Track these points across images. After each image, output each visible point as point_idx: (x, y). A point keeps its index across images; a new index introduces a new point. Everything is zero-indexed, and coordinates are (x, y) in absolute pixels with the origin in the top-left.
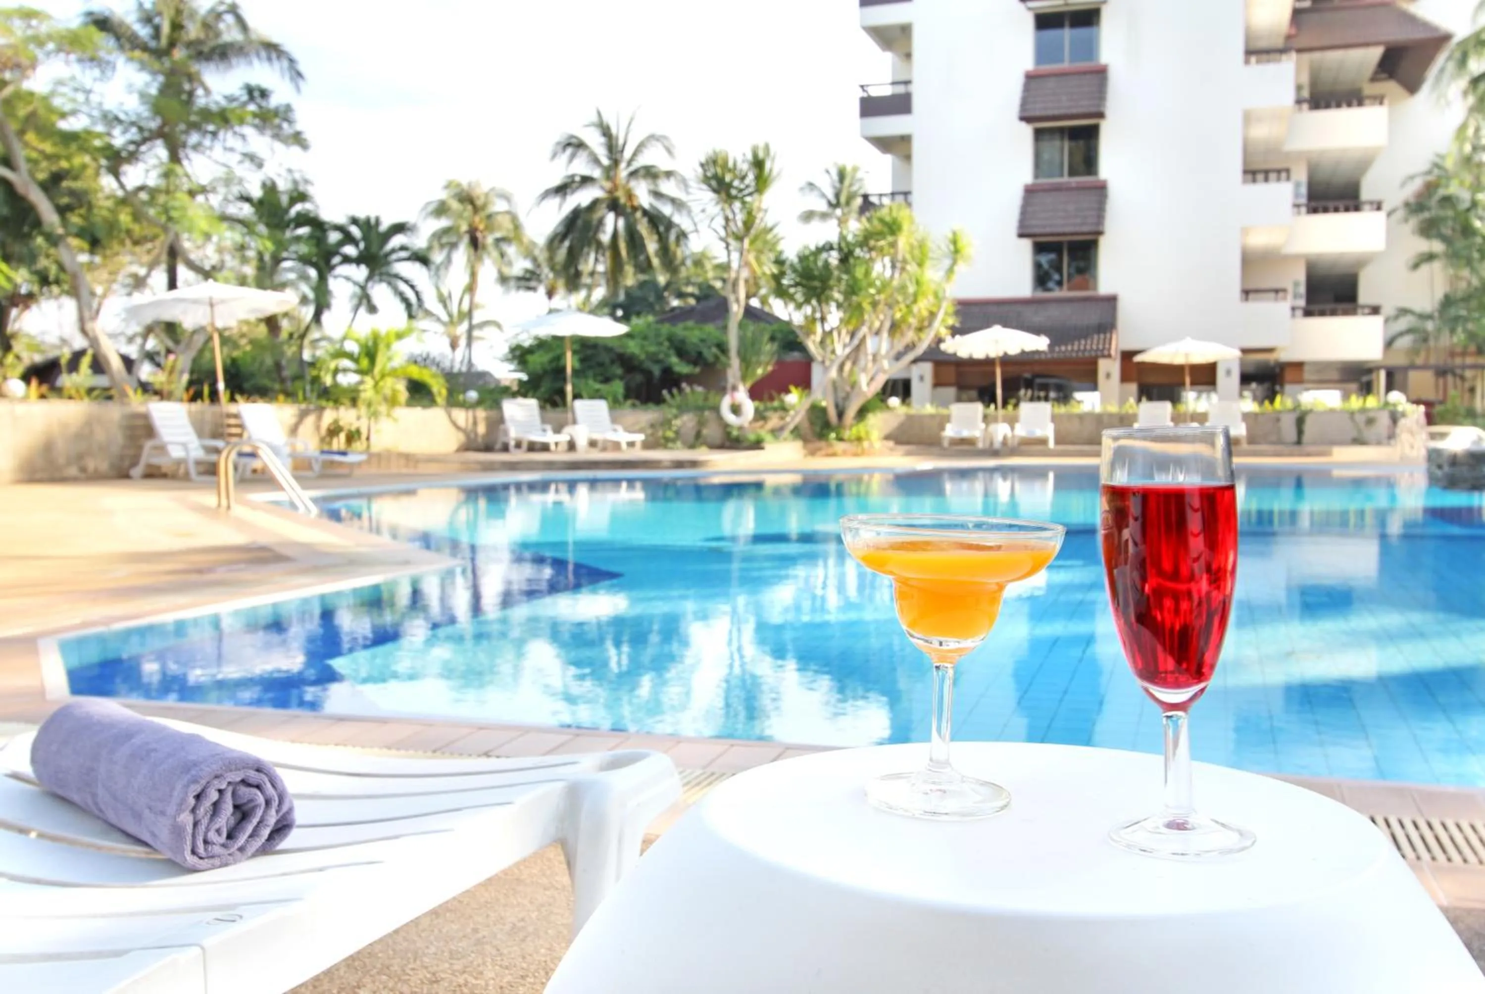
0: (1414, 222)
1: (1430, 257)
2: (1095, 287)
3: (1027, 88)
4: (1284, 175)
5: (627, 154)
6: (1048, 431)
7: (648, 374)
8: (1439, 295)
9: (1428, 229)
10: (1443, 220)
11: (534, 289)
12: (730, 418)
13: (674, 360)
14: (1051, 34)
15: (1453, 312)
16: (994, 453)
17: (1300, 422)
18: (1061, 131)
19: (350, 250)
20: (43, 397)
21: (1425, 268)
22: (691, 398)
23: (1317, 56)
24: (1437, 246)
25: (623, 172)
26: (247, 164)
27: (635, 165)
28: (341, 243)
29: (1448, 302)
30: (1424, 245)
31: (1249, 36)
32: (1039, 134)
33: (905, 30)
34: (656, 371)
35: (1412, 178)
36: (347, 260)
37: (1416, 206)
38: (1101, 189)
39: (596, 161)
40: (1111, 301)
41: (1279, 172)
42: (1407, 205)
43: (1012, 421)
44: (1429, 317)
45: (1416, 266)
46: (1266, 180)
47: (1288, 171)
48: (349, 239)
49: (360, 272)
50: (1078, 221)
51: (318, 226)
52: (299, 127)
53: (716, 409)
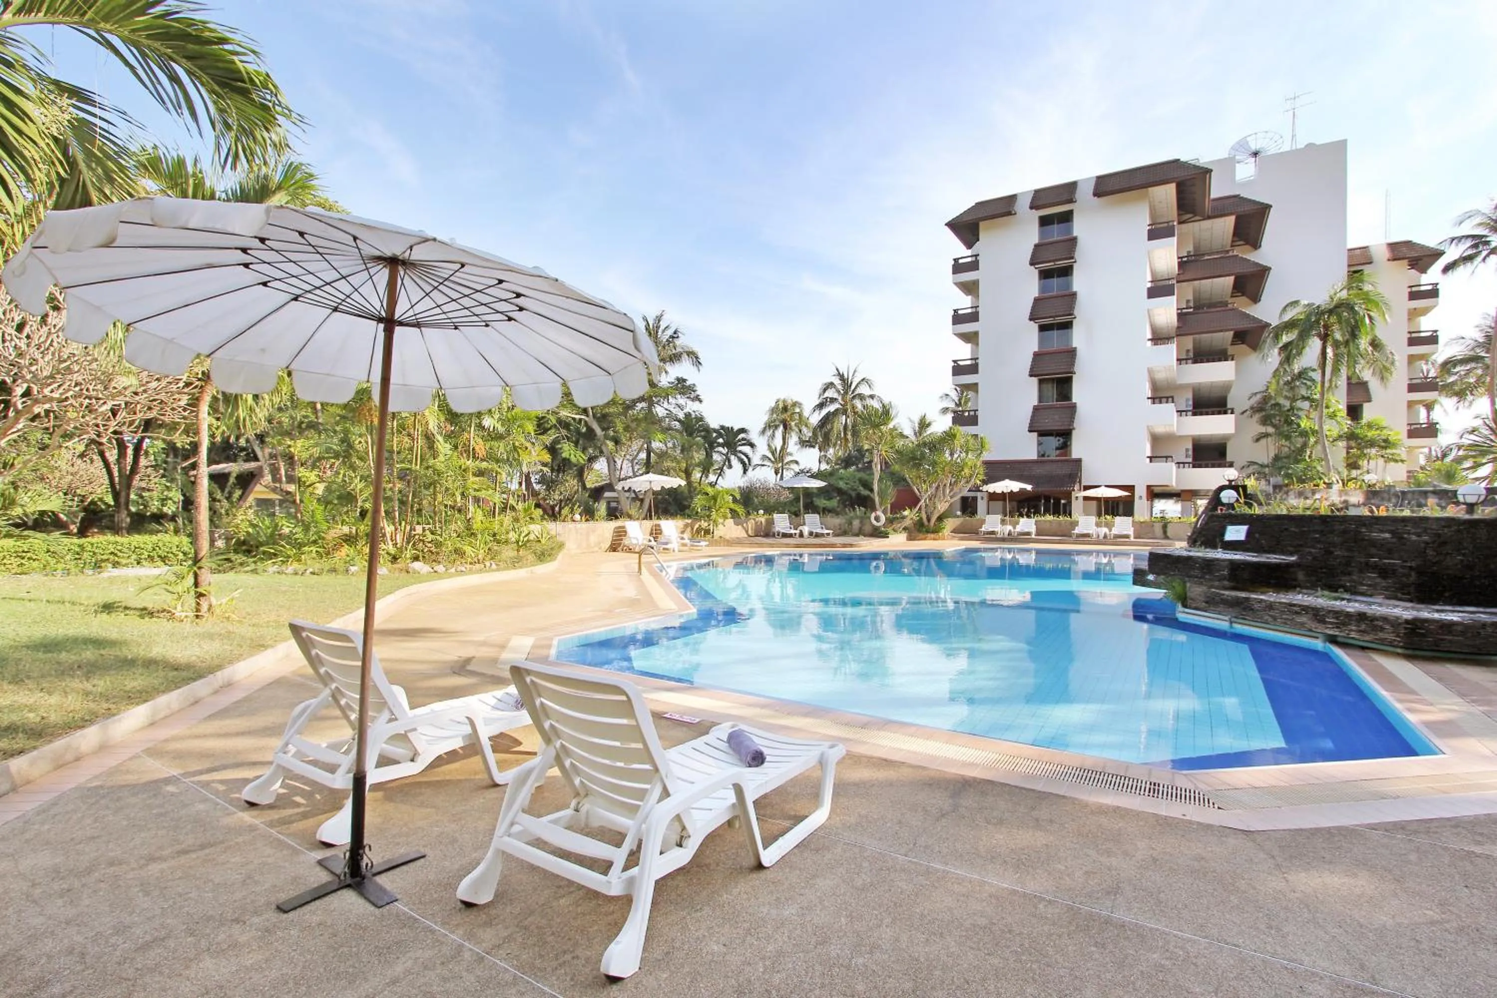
0: (1257, 416)
1: (1266, 435)
2: (1070, 455)
3: (1034, 360)
4: (1170, 399)
5: (853, 387)
6: (1033, 529)
7: (850, 496)
8: (1272, 455)
9: (1265, 421)
10: (1274, 416)
11: (814, 447)
12: (874, 522)
13: (861, 488)
14: (1047, 333)
15: (1280, 464)
16: (1003, 540)
17: (1165, 527)
18: (1053, 379)
19: (721, 440)
20: (587, 520)
21: (1263, 441)
22: (858, 513)
23: (1197, 336)
24: (1270, 430)
25: (850, 396)
26: (678, 409)
27: (856, 392)
28: (717, 438)
29: (1277, 458)
30: (1263, 429)
31: (1154, 330)
32: (1041, 382)
33: (976, 334)
34: (853, 494)
35: (1256, 394)
36: (719, 445)
37: (1257, 409)
38: (1073, 408)
39: (839, 392)
40: (1079, 461)
41: (1167, 398)
42: (1252, 408)
43: (1015, 524)
44: (1267, 466)
45: (1258, 440)
46: (1161, 402)
47: (1172, 397)
48: (720, 435)
49: (724, 450)
50: (1060, 424)
51: (707, 430)
52: (698, 393)
53: (869, 518)
